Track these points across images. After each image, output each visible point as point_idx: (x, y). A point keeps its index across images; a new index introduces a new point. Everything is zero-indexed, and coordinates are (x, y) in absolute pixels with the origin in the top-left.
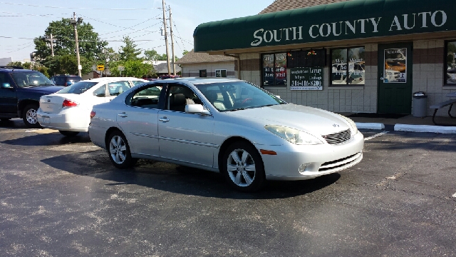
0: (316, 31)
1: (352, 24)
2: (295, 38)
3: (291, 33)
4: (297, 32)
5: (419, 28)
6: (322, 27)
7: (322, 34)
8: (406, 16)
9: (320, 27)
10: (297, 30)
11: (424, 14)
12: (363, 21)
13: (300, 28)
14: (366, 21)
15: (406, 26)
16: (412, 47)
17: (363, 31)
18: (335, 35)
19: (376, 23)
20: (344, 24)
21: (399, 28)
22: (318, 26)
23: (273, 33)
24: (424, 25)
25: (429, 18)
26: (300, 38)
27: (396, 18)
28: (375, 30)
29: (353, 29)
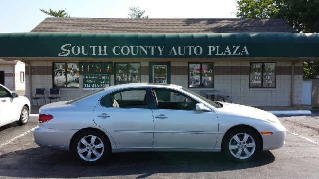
0: (118, 50)
1: (145, 48)
2: (100, 54)
3: (97, 50)
4: (103, 50)
5: (187, 55)
6: (122, 48)
7: (122, 53)
8: (179, 48)
9: (121, 48)
10: (103, 48)
11: (190, 47)
12: (153, 48)
13: (105, 47)
14: (154, 48)
15: (180, 53)
16: (170, 65)
17: (153, 54)
18: (133, 54)
19: (161, 49)
20: (139, 48)
21: (176, 54)
22: (120, 47)
23: (81, 48)
24: (190, 54)
25: (192, 50)
26: (105, 54)
27: (173, 48)
28: (161, 54)
29: (146, 52)
